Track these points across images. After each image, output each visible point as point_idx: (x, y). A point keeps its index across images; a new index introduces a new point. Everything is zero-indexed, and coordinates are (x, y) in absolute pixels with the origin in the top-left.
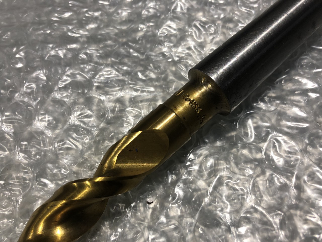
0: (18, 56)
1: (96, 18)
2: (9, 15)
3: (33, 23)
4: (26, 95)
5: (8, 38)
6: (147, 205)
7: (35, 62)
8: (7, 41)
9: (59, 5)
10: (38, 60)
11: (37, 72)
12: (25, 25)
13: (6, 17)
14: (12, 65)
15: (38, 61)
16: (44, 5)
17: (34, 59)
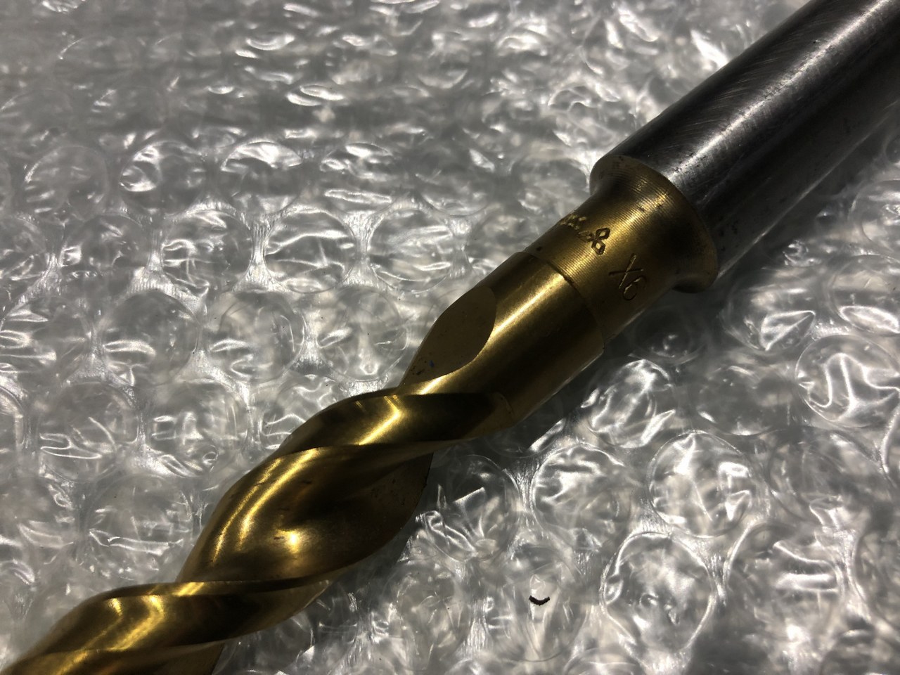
0: (139, 157)
1: (363, 54)
2: (109, 41)
3: (181, 65)
4: (168, 277)
5: (109, 105)
6: (533, 607)
7: (189, 177)
8: (105, 113)
9: (254, 14)
10: (197, 170)
11: (198, 206)
12: (160, 71)
13: (100, 44)
14: (122, 185)
15: (197, 175)
16: (213, 13)
17: (187, 167)
